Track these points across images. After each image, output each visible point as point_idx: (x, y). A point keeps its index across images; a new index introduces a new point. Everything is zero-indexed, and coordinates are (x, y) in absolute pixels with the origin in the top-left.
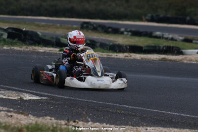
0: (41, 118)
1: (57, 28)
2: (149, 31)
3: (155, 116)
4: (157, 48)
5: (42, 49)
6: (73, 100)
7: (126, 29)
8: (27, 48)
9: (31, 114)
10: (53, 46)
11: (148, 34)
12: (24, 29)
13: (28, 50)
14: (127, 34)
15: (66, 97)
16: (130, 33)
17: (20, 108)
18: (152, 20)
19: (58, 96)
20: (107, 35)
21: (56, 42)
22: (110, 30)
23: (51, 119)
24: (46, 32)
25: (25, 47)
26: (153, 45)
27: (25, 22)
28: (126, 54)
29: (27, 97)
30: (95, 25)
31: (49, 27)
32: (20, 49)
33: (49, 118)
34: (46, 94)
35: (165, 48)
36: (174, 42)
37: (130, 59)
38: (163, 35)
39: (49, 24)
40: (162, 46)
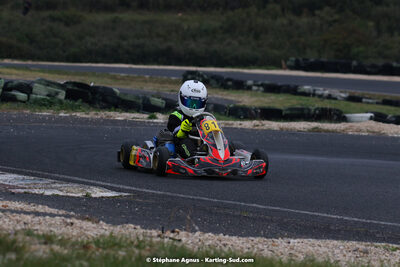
0: (119, 227)
1: (146, 81)
2: (292, 84)
3: (302, 220)
4: (306, 112)
5: (122, 116)
6: (172, 197)
7: (255, 81)
8: (97, 114)
9: (103, 220)
10: (138, 112)
11: (292, 90)
12: (92, 84)
13: (99, 117)
14: (257, 90)
15: (159, 193)
16: (261, 89)
17: (86, 211)
18: (297, 67)
19: (147, 191)
20: (225, 93)
21: (143, 103)
22: (230, 83)
23: (135, 228)
24: (128, 88)
25: (94, 112)
26: (299, 106)
27: (94, 72)
28: (256, 122)
29: (97, 193)
30: (205, 76)
31: (132, 79)
32: (87, 116)
33: (132, 226)
34: (127, 188)
35: (317, 112)
36: (333, 101)
37: (263, 130)
38: (314, 90)
39: (131, 75)
40: (313, 109)
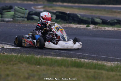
12: (68, 13)
13: (65, 26)
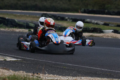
0: (17, 72)
1: (27, 17)
2: (83, 18)
3: (86, 70)
4: (88, 29)
5: (18, 30)
6: (37, 61)
7: (68, 17)
8: (9, 29)
9: (11, 69)
10: (24, 28)
12: (7, 18)
14: (69, 21)
15: (32, 59)
16: (71, 20)
17: (4, 66)
18: (85, 12)
19: (28, 58)
20: (58, 22)
21: (26, 25)
22: (59, 18)
23: (23, 72)
24: (20, 19)
25: (8, 29)
26: (85, 27)
27: (7, 13)
29: (9, 59)
31: (22, 16)
32: (5, 30)
33: (22, 71)
34: (20, 57)
35: (92, 29)
36: (98, 25)
38: (91, 21)
39: (22, 15)
40: (90, 28)
